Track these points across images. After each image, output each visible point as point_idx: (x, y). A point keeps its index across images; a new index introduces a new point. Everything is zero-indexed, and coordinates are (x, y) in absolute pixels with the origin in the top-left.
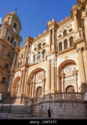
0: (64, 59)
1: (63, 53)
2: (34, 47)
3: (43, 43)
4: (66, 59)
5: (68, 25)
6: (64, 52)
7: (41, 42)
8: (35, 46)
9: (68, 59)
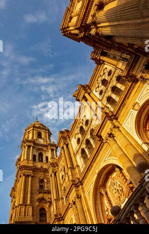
0: (133, 110)
1: (123, 104)
2: (76, 141)
3: (84, 123)
4: (137, 107)
5: (102, 73)
6: (123, 102)
7: (81, 125)
8: (76, 138)
9: (141, 105)
